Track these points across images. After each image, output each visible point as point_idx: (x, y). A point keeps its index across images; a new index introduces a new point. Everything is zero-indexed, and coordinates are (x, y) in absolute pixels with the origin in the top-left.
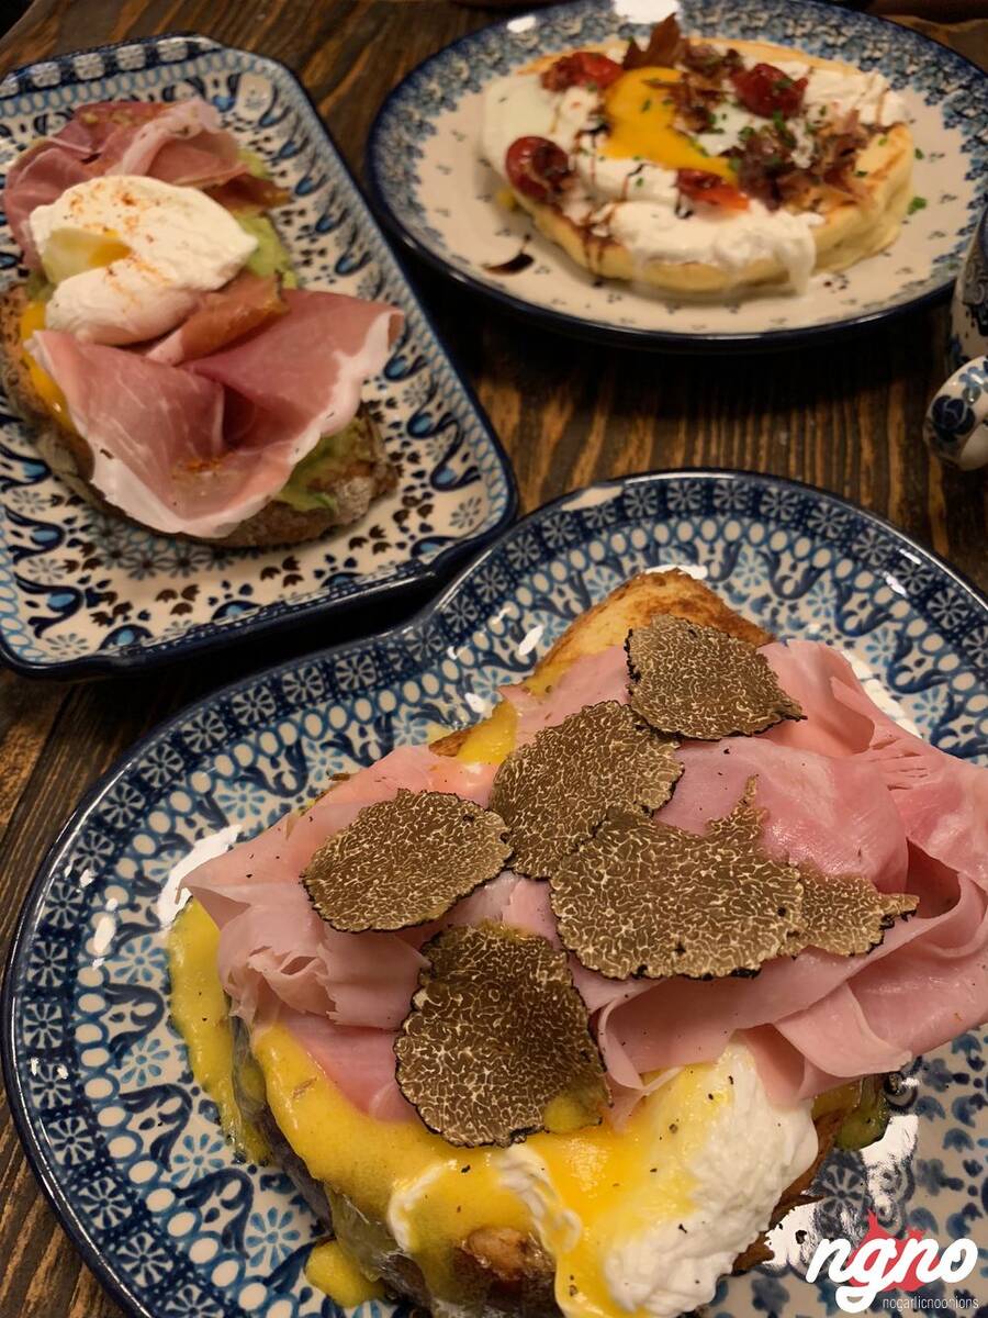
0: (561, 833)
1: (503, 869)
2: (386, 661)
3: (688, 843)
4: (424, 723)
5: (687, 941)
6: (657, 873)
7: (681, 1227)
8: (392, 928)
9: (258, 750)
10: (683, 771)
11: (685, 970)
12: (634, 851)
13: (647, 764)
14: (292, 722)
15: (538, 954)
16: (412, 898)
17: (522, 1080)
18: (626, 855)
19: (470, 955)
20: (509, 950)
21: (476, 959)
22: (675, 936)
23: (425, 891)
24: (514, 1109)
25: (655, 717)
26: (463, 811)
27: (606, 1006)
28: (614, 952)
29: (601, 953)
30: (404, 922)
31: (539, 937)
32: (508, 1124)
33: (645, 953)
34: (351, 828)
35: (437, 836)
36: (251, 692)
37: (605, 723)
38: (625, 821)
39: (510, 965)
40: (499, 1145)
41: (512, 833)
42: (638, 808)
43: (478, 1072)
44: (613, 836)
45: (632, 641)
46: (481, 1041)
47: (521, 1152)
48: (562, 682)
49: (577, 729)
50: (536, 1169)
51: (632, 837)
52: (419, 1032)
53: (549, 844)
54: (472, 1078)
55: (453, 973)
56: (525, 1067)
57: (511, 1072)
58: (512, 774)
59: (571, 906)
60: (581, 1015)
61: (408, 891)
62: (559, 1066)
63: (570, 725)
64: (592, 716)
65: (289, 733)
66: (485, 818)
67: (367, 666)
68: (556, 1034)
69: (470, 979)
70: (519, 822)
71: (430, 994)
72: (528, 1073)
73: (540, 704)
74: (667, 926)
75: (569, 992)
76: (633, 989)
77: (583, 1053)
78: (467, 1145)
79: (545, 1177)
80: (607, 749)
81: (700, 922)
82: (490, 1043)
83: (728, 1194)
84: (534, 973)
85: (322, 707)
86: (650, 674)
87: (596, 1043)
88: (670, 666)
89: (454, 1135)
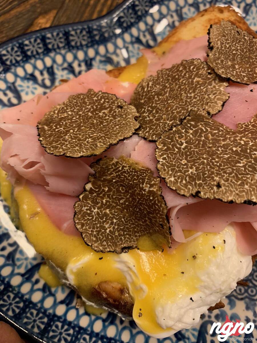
0: (164, 120)
1: (134, 134)
2: (92, 35)
3: (228, 133)
4: (106, 65)
5: (223, 182)
6: (211, 146)
7: (191, 299)
8: (75, 156)
9: (35, 67)
10: (229, 97)
11: (220, 197)
12: (201, 133)
13: (212, 92)
14: (50, 57)
15: (145, 176)
16: (88, 142)
17: (130, 226)
18: (196, 135)
19: (113, 171)
20: (132, 172)
21: (116, 173)
22: (217, 179)
23: (94, 139)
24: (125, 238)
25: (218, 69)
26: (118, 103)
27: (176, 207)
28: (184, 182)
29: (177, 181)
30: (81, 154)
31: (147, 168)
32: (121, 244)
33: (200, 185)
34: (64, 104)
35: (104, 113)
36: (32, 40)
37: (193, 68)
38: (198, 118)
39: (132, 178)
40: (116, 252)
41: (140, 117)
42: (205, 112)
43: (111, 220)
44: (191, 125)
45: (211, 30)
46: (113, 207)
47: (125, 256)
48: (171, 50)
49: (178, 70)
50: (131, 266)
51: (200, 126)
52: (86, 200)
53: (158, 124)
54: (108, 223)
55: (105, 177)
56: (132, 221)
57: (126, 222)
58: (143, 88)
59: (165, 156)
60: (163, 209)
61: (86, 138)
62: (147, 224)
63: (175, 68)
64: (186, 65)
65: (48, 61)
66: (128, 108)
67: (84, 36)
68: (149, 213)
69: (112, 181)
70: (144, 112)
71: (93, 184)
72: (133, 224)
73: (159, 59)
74: (213, 173)
75: (159, 197)
76: (191, 201)
77: (161, 225)
78: (102, 251)
79: (134, 269)
80: (192, 81)
81: (230, 174)
82: (118, 209)
83: (214, 289)
84: (143, 184)
85: (63, 52)
86: (218, 48)
87: (169, 223)
88: (228, 46)
89: (97, 247)
